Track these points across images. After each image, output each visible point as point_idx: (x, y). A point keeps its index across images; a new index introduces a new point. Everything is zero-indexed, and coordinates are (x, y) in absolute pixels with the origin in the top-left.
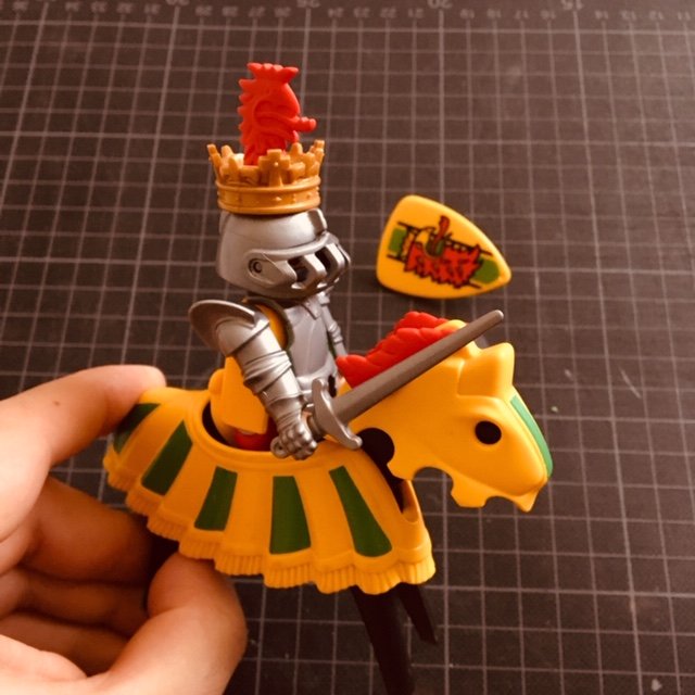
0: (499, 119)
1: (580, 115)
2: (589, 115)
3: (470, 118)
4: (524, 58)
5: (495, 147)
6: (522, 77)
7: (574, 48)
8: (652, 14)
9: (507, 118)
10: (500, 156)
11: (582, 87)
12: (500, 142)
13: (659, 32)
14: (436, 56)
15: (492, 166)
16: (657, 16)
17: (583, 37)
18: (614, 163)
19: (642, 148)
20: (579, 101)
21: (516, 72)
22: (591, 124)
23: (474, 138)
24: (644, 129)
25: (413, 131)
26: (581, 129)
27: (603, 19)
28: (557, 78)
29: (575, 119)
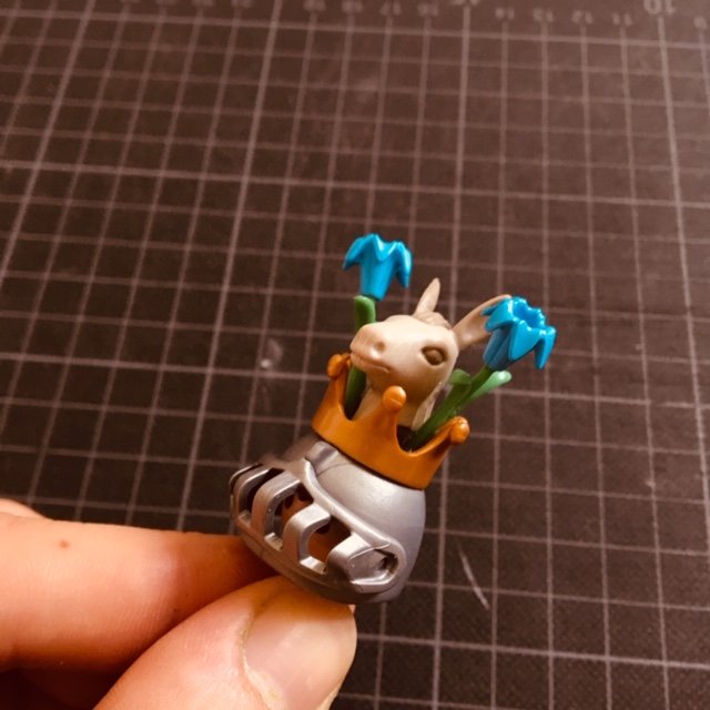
0: (333, 151)
1: (454, 150)
2: (467, 151)
3: (293, 148)
4: (384, 69)
5: (322, 191)
6: (376, 95)
7: (458, 56)
8: (577, 16)
9: (347, 151)
10: (327, 204)
11: (462, 111)
12: (330, 184)
13: (584, 40)
14: (260, 60)
15: (312, 219)
16: (583, 17)
17: (473, 42)
18: (494, 223)
19: (539, 202)
20: (455, 131)
21: (369, 87)
22: (466, 164)
23: (294, 176)
24: (545, 176)
25: (206, 163)
26: (451, 172)
27: (505, 18)
28: (428, 97)
29: (444, 157)
